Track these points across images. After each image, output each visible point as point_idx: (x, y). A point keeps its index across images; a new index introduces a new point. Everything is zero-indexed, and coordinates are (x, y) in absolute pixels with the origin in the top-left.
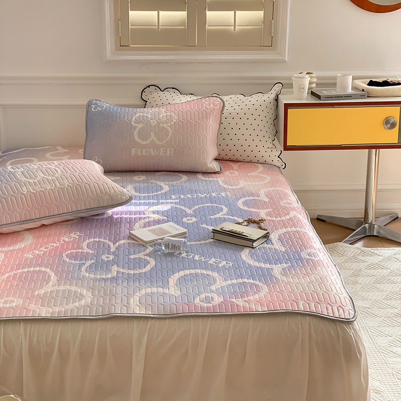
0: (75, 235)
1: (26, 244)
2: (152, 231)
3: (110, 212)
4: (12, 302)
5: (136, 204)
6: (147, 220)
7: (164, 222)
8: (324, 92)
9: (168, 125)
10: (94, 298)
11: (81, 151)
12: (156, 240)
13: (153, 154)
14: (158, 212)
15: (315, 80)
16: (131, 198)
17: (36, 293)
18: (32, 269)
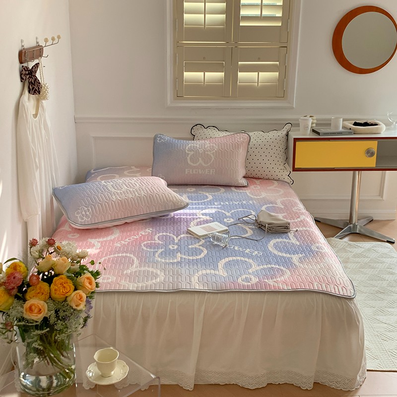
0: (149, 230)
1: (115, 236)
2: (203, 228)
3: (172, 214)
4: (108, 278)
5: (190, 209)
6: (199, 220)
7: (211, 222)
8: (322, 130)
9: (211, 152)
10: (166, 277)
11: (149, 170)
12: (206, 235)
13: (200, 173)
14: (206, 214)
15: (315, 121)
16: (188, 204)
17: (125, 272)
18: (120, 255)
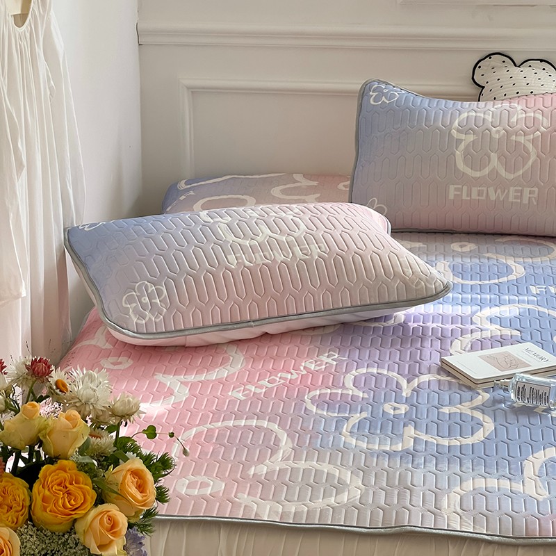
0: (329, 359)
1: (232, 370)
2: (489, 359)
3: (401, 315)
4: (204, 485)
5: (454, 302)
6: (477, 335)
7: (513, 341)
9: (527, 137)
11: (343, 186)
12: (498, 378)
13: (493, 197)
14: (500, 321)
16: (446, 288)
17: (252, 471)
18: (243, 423)
